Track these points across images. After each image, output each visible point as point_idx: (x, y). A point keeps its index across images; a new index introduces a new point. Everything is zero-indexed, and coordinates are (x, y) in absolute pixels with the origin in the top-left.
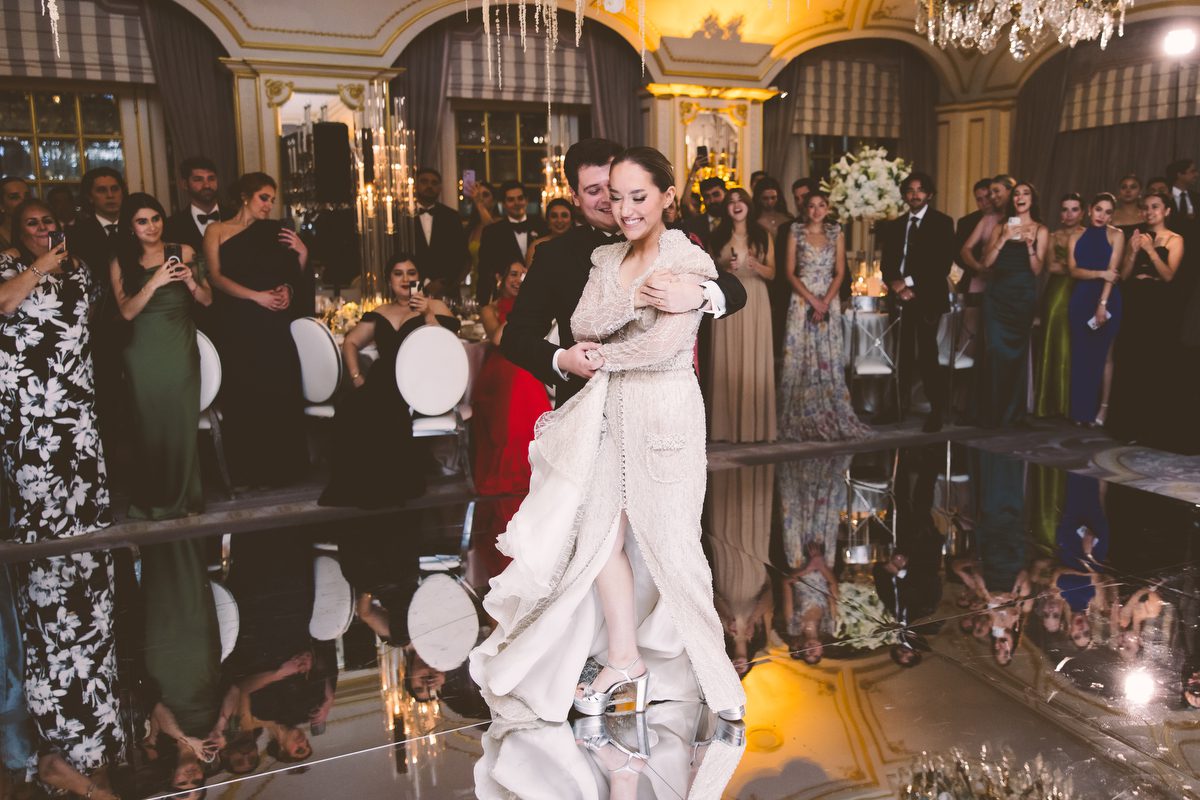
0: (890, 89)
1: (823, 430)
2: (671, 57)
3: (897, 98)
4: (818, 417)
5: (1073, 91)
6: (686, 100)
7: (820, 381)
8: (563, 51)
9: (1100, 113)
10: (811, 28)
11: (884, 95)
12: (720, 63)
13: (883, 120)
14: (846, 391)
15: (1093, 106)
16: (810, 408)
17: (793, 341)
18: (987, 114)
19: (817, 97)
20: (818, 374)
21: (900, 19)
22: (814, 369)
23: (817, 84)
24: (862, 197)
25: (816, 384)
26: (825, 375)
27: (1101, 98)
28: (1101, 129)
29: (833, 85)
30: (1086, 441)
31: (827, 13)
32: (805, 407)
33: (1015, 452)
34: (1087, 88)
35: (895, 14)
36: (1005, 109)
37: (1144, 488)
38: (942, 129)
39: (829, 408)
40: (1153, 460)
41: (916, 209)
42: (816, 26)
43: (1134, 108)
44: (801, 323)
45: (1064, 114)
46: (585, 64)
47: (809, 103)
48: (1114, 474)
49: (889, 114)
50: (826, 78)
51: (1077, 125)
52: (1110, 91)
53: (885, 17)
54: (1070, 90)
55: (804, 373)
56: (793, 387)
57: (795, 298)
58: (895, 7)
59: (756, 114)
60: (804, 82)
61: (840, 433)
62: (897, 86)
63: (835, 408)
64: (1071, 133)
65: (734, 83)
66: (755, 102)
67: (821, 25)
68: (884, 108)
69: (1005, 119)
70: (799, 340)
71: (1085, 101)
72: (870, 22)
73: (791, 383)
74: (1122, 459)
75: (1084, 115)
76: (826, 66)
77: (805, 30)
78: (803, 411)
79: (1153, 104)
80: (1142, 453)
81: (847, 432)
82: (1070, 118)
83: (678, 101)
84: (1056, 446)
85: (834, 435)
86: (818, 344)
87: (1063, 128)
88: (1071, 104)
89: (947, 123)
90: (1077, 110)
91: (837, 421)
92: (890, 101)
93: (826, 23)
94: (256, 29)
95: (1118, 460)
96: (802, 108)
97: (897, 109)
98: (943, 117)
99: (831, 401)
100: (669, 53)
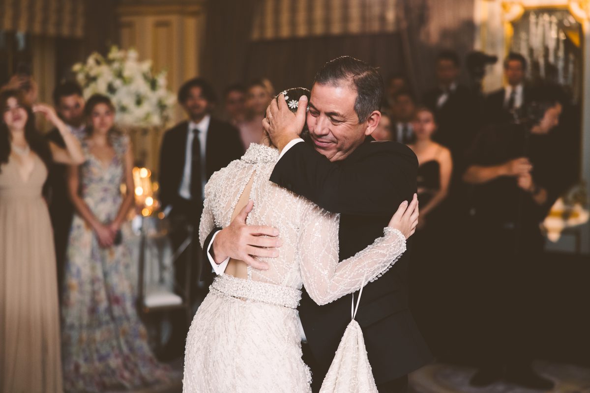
1: (122, 377)
4: (114, 362)
7: (113, 319)
9: (293, 23)
13: (67, 18)
14: (142, 328)
15: (285, 17)
16: (103, 352)
17: (79, 272)
18: (174, 19)
20: (109, 310)
22: (103, 305)
25: (107, 323)
26: (117, 311)
28: (294, 40)
32: (97, 351)
36: (193, 14)
38: (125, 32)
39: (125, 349)
41: (197, 118)
43: (327, 21)
44: (87, 252)
51: (269, 33)
52: (301, 5)
55: (93, 310)
56: (81, 326)
57: (77, 221)
61: (142, 378)
63: (131, 349)
64: (264, 43)
68: (68, 6)
69: (192, 25)
70: (86, 272)
71: (277, 13)
73: (77, 324)
75: (277, 24)
78: (95, 356)
79: (346, 18)
81: (149, 378)
82: (262, 27)
85: (137, 382)
86: (106, 274)
87: (255, 35)
88: (262, 15)
89: (130, 25)
90: (269, 20)
91: (136, 365)
97: (81, 8)
98: (125, 19)
99: (127, 342)
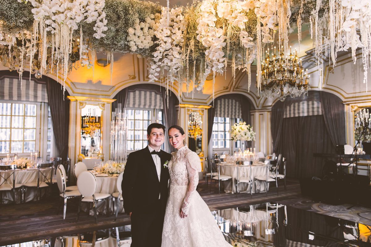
0: (239, 106)
2: (185, 97)
3: (240, 108)
5: (287, 108)
6: (188, 108)
8: (156, 95)
9: (294, 113)
10: (220, 91)
11: (237, 108)
12: (197, 99)
13: (237, 114)
15: (292, 112)
18: (264, 113)
19: (221, 108)
21: (243, 89)
23: (221, 105)
24: (241, 134)
27: (294, 110)
28: (295, 117)
29: (225, 105)
30: (307, 201)
31: (224, 87)
33: (290, 205)
34: (290, 107)
35: (241, 88)
36: (269, 112)
37: (330, 215)
38: (252, 116)
40: (328, 207)
42: (221, 90)
43: (303, 113)
45: (285, 113)
46: (162, 99)
47: (219, 109)
48: (320, 211)
49: (239, 112)
50: (223, 103)
51: (288, 116)
52: (296, 108)
53: (238, 88)
54: (286, 108)
58: (241, 86)
59: (206, 112)
60: (217, 104)
62: (240, 105)
64: (287, 118)
65: (200, 104)
66: (206, 109)
67: (223, 90)
68: (237, 111)
71: (290, 110)
72: (235, 90)
74: (319, 207)
75: (290, 114)
76: (223, 100)
77: (219, 91)
79: (308, 112)
80: (324, 205)
83: (186, 108)
84: (300, 203)
87: (285, 117)
88: (286, 111)
89: (253, 115)
90: (288, 113)
92: (239, 109)
93: (224, 90)
94: (78, 89)
95: (318, 207)
96: (217, 111)
97: (241, 111)
98: (252, 113)
100: (184, 96)
